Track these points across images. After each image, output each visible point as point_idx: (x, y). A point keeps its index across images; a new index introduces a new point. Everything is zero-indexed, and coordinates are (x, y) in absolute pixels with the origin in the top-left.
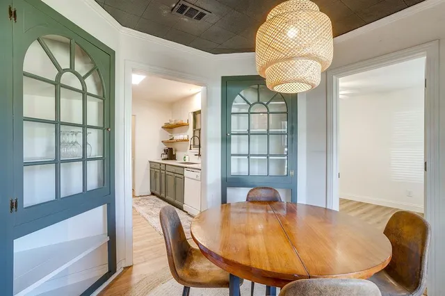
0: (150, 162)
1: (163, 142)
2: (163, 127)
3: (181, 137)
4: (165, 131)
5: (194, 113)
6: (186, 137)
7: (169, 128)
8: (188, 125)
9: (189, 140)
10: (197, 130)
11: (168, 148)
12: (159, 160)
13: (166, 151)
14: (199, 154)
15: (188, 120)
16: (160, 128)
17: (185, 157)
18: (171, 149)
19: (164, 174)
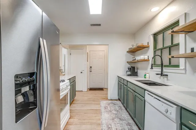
0: (118, 77)
1: (127, 62)
2: (128, 52)
3: (142, 57)
4: (129, 55)
5: (154, 35)
6: (146, 57)
7: (133, 51)
8: (148, 47)
9: (149, 60)
10: (159, 50)
11: (131, 67)
12: (125, 75)
13: (130, 69)
14: (162, 73)
15: (148, 42)
16: (126, 52)
17: (145, 75)
18: (134, 68)
19: (126, 89)
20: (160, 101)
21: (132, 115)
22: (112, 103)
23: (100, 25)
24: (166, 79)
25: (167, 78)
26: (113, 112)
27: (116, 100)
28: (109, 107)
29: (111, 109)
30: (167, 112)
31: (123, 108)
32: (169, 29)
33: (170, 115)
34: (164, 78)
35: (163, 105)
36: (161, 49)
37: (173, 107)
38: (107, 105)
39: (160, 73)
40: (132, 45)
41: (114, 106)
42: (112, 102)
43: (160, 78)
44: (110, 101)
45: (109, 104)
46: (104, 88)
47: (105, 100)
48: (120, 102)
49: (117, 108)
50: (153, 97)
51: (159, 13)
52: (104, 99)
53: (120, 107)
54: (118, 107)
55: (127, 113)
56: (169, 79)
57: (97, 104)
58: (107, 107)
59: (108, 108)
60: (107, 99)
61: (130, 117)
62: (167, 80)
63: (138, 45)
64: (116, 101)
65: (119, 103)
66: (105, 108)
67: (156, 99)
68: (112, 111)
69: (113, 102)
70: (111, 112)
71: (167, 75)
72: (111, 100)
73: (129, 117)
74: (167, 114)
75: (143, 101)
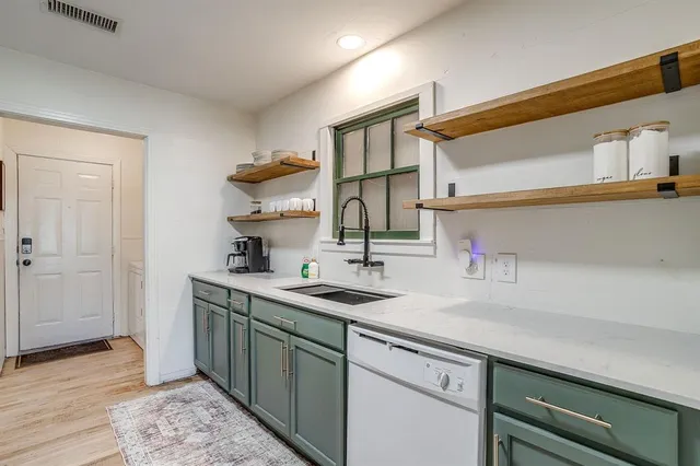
0: (193, 279)
1: (231, 220)
2: (231, 179)
3: (294, 202)
4: (235, 190)
5: (337, 128)
6: (308, 204)
7: (251, 179)
8: (315, 168)
9: (318, 214)
10: (351, 180)
11: (249, 238)
12: (219, 271)
13: (242, 245)
14: (366, 258)
15: (314, 152)
16: (223, 181)
17: (305, 267)
18: (258, 242)
19: (246, 327)
20: (417, 352)
21: (282, 427)
22: (174, 398)
23: (111, 26)
24: (376, 274)
25: (382, 272)
26: (189, 440)
27: (188, 380)
28: (162, 423)
29: (176, 429)
30: (446, 384)
31: (229, 406)
32: (383, 118)
33: (458, 394)
34: (370, 274)
35: (428, 366)
36: (361, 180)
37: (468, 365)
38: (150, 418)
39: (361, 257)
40: (254, 155)
41: (188, 407)
42: (170, 393)
43: (358, 274)
44: (161, 394)
45: (160, 409)
46: (113, 339)
47: (134, 397)
48: (208, 384)
49: (205, 416)
50: (385, 342)
51: (357, 59)
52: (127, 389)
53: (212, 405)
54: (207, 409)
55: (252, 423)
56: (386, 274)
57: (91, 430)
58: (155, 426)
59: (161, 428)
60: (142, 386)
61: (268, 435)
62: (382, 277)
63: (283, 156)
64: (188, 387)
65: (203, 388)
66: (146, 434)
67: (399, 347)
68: (186, 435)
69: (178, 391)
70: (181, 443)
71: (382, 264)
72: (164, 385)
73: (266, 436)
74: (447, 392)
75: (340, 365)
